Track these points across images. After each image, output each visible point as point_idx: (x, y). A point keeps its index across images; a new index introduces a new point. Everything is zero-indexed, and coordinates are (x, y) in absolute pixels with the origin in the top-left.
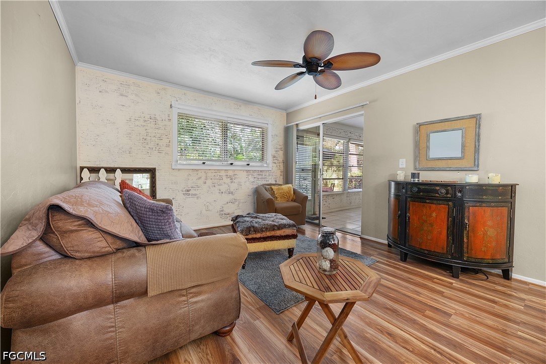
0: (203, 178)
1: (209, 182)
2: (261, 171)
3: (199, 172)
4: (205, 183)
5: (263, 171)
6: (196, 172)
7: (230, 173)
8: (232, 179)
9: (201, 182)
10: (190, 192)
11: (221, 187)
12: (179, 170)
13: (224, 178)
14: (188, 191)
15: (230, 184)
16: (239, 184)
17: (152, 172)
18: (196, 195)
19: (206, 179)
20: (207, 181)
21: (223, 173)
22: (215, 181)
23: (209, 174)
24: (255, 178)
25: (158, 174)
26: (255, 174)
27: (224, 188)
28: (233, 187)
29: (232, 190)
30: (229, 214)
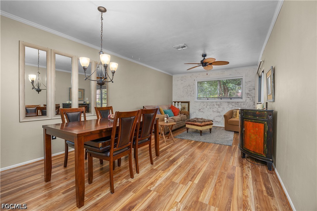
0: (206, 105)
1: (208, 107)
2: (237, 102)
3: (204, 103)
4: (207, 107)
5: (239, 102)
6: (203, 103)
7: (219, 103)
8: (219, 106)
9: (205, 106)
10: (201, 110)
11: (213, 109)
12: (197, 102)
13: (215, 105)
14: (200, 110)
15: (218, 108)
16: (223, 108)
17: (188, 102)
18: (203, 111)
19: (207, 105)
20: (207, 106)
21: (215, 103)
22: (211, 107)
23: (208, 104)
24: (233, 106)
25: (190, 103)
26: (233, 104)
27: (215, 110)
28: (220, 109)
29: (219, 111)
30: (217, 122)
